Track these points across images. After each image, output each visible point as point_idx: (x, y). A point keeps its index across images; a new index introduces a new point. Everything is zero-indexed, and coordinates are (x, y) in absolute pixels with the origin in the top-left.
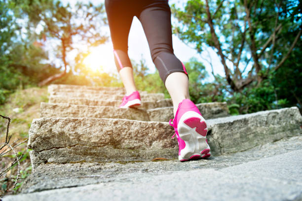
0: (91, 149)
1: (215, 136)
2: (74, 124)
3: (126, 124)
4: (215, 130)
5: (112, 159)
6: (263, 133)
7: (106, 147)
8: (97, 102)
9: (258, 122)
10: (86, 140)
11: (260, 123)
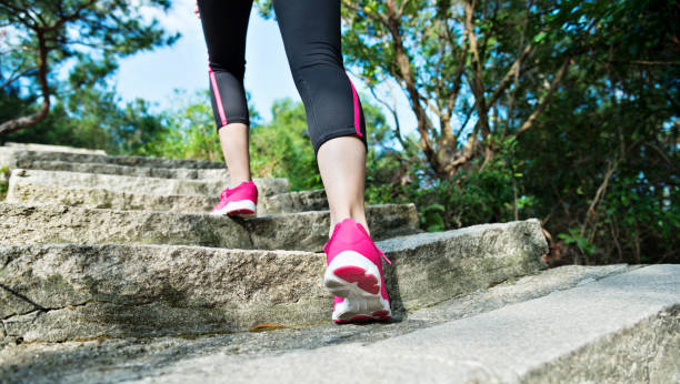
0: (120, 310)
2: (83, 257)
3: (197, 256)
5: (167, 330)
6: (471, 271)
7: (154, 304)
8: (131, 197)
9: (463, 249)
10: (109, 291)
11: (467, 250)
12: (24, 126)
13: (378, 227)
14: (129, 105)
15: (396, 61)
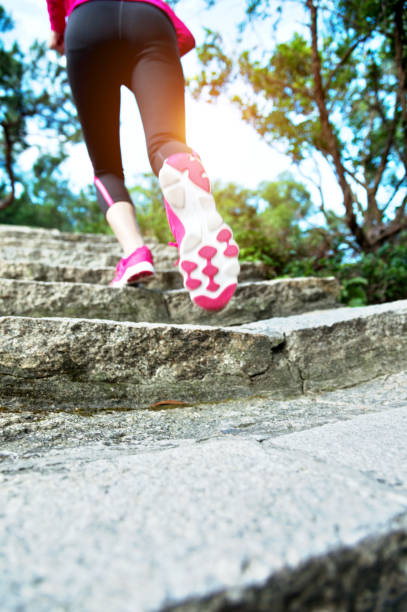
0: (20, 382)
1: (293, 355)
3: (97, 330)
4: (293, 343)
5: (66, 405)
6: (395, 350)
7: (54, 378)
8: (64, 270)
9: (386, 327)
10: (10, 364)
11: (391, 328)
13: (296, 301)
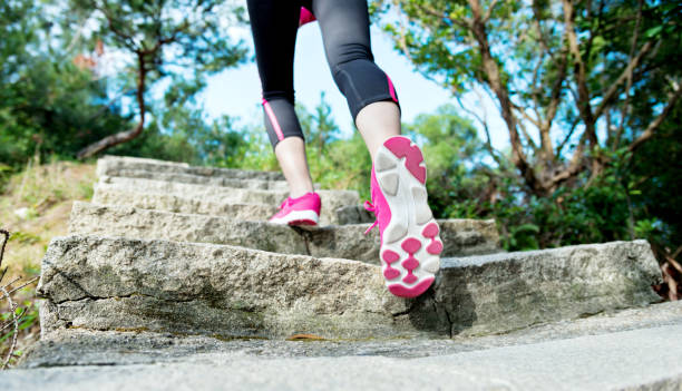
0: (161, 305)
1: (439, 295)
2: (132, 250)
3: (239, 257)
4: (439, 282)
5: (204, 330)
6: (554, 297)
7: (193, 302)
8: (199, 204)
9: (544, 270)
10: (153, 286)
11: (549, 272)
12: (122, 141)
13: (450, 245)
14: (215, 122)
15: (483, 66)
